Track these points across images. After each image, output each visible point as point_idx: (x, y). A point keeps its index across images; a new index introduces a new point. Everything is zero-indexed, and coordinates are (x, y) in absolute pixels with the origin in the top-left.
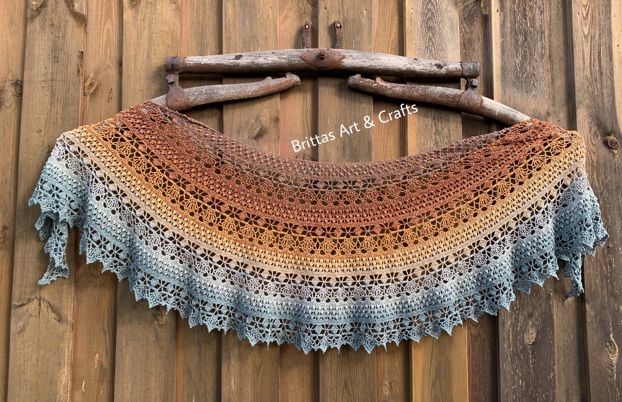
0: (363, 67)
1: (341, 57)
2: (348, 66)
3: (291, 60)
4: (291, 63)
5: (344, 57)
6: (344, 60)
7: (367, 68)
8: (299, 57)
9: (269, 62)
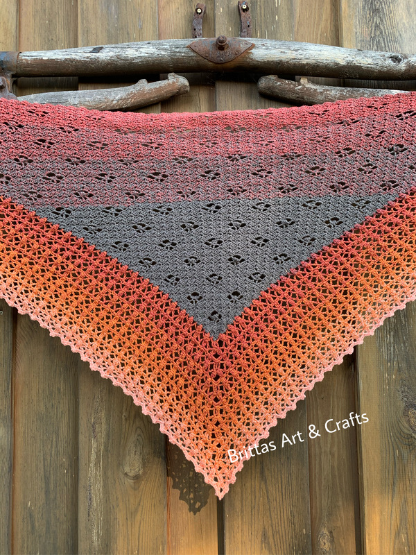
0: (281, 61)
1: (249, 46)
2: (259, 60)
3: (175, 52)
4: (175, 55)
5: (253, 46)
6: (253, 51)
7: (287, 62)
8: (187, 47)
9: (142, 55)
